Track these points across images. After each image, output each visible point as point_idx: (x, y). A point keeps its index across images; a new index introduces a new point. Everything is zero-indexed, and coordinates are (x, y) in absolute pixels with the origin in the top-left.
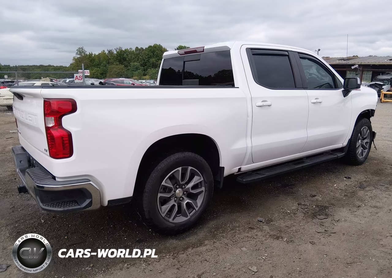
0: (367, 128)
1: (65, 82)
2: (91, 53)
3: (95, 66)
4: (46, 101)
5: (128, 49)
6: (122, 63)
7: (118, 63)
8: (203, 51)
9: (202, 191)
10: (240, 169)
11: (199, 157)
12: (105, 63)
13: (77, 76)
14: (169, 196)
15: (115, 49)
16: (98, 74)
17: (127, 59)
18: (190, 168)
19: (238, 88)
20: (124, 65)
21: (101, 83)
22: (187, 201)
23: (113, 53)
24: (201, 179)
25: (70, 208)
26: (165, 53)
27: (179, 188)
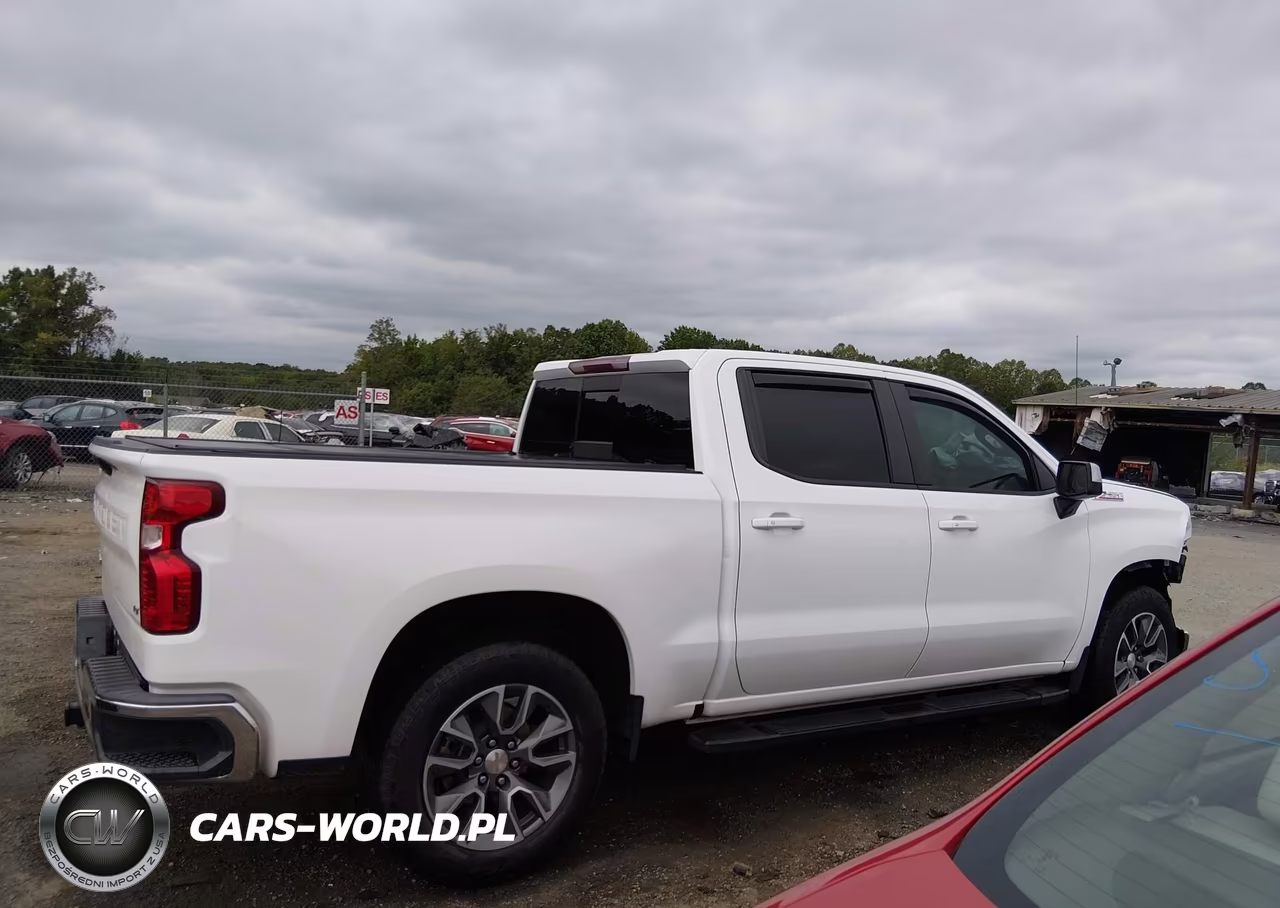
0: (1154, 616)
1: (314, 420)
2: (412, 337)
3: (419, 375)
4: (152, 485)
5: (525, 331)
6: (503, 370)
7: (489, 371)
8: (627, 369)
9: (566, 764)
10: (699, 709)
11: (562, 661)
12: (451, 367)
13: (342, 408)
14: (459, 767)
15: (485, 329)
16: (426, 400)
17: (518, 360)
18: (532, 690)
19: (701, 473)
20: (506, 377)
21: (419, 428)
22: (518, 787)
23: (477, 340)
24: (564, 725)
25: (172, 770)
26: (540, 365)
27: (498, 746)
